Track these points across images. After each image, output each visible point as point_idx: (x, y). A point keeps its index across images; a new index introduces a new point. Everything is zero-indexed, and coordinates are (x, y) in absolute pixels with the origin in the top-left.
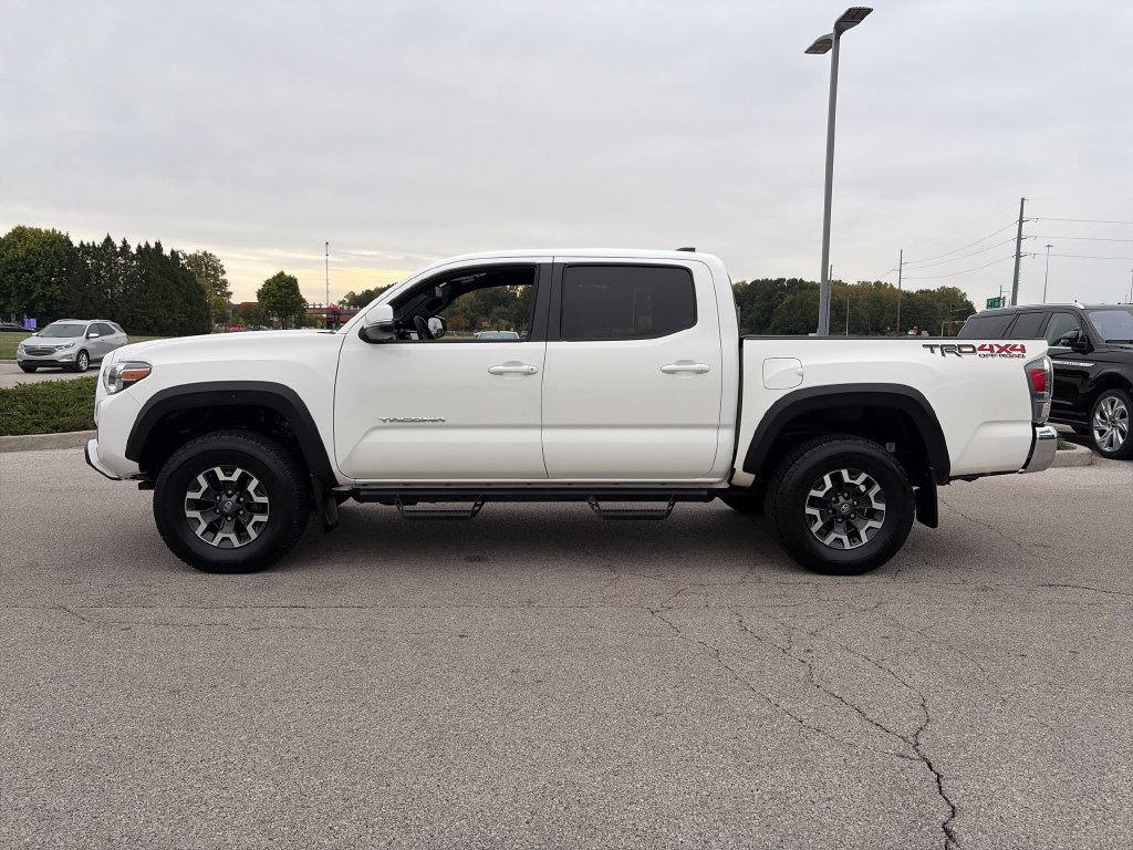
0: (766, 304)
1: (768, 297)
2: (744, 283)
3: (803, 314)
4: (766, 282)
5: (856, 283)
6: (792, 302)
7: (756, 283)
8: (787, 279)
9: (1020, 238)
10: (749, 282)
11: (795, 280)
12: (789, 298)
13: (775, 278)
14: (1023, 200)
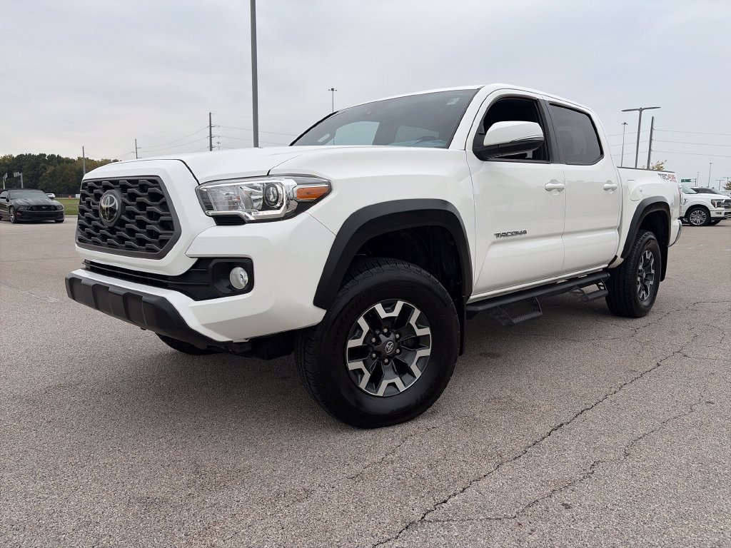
0: (32, 172)
1: (33, 167)
2: (11, 156)
3: (63, 181)
4: (30, 156)
5: (100, 160)
6: (54, 172)
7: (21, 156)
8: (47, 155)
9: (211, 137)
10: (15, 156)
11: (53, 156)
12: (50, 169)
13: (37, 154)
14: (210, 114)
